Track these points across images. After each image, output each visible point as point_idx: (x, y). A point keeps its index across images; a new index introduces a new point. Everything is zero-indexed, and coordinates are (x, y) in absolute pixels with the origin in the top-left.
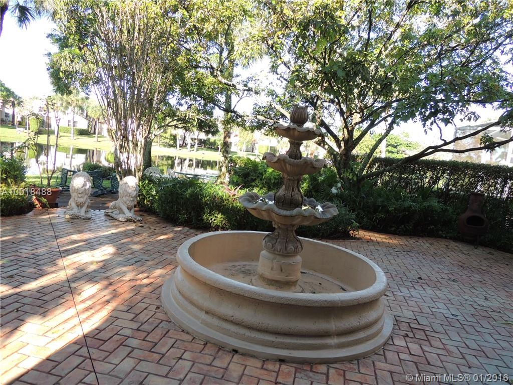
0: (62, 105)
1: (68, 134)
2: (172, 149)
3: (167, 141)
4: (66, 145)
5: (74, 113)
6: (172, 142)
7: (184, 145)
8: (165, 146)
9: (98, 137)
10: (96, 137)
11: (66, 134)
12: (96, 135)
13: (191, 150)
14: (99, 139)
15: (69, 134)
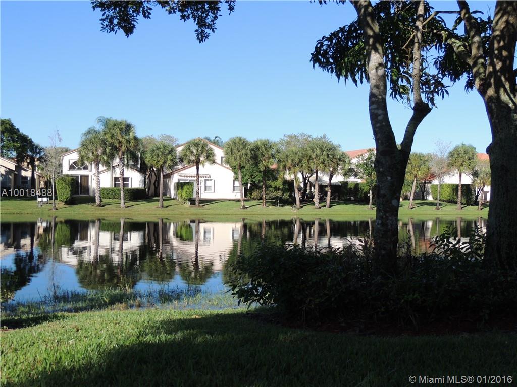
0: (104, 153)
1: (114, 200)
2: (287, 208)
3: (279, 193)
4: (113, 219)
5: (123, 163)
6: (286, 196)
7: (307, 199)
8: (274, 204)
9: (164, 200)
10: (161, 200)
11: (111, 200)
12: (160, 198)
13: (320, 205)
14: (166, 203)
15: (117, 200)
